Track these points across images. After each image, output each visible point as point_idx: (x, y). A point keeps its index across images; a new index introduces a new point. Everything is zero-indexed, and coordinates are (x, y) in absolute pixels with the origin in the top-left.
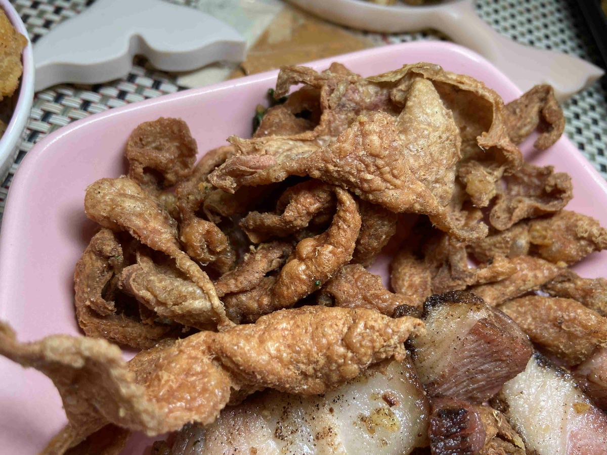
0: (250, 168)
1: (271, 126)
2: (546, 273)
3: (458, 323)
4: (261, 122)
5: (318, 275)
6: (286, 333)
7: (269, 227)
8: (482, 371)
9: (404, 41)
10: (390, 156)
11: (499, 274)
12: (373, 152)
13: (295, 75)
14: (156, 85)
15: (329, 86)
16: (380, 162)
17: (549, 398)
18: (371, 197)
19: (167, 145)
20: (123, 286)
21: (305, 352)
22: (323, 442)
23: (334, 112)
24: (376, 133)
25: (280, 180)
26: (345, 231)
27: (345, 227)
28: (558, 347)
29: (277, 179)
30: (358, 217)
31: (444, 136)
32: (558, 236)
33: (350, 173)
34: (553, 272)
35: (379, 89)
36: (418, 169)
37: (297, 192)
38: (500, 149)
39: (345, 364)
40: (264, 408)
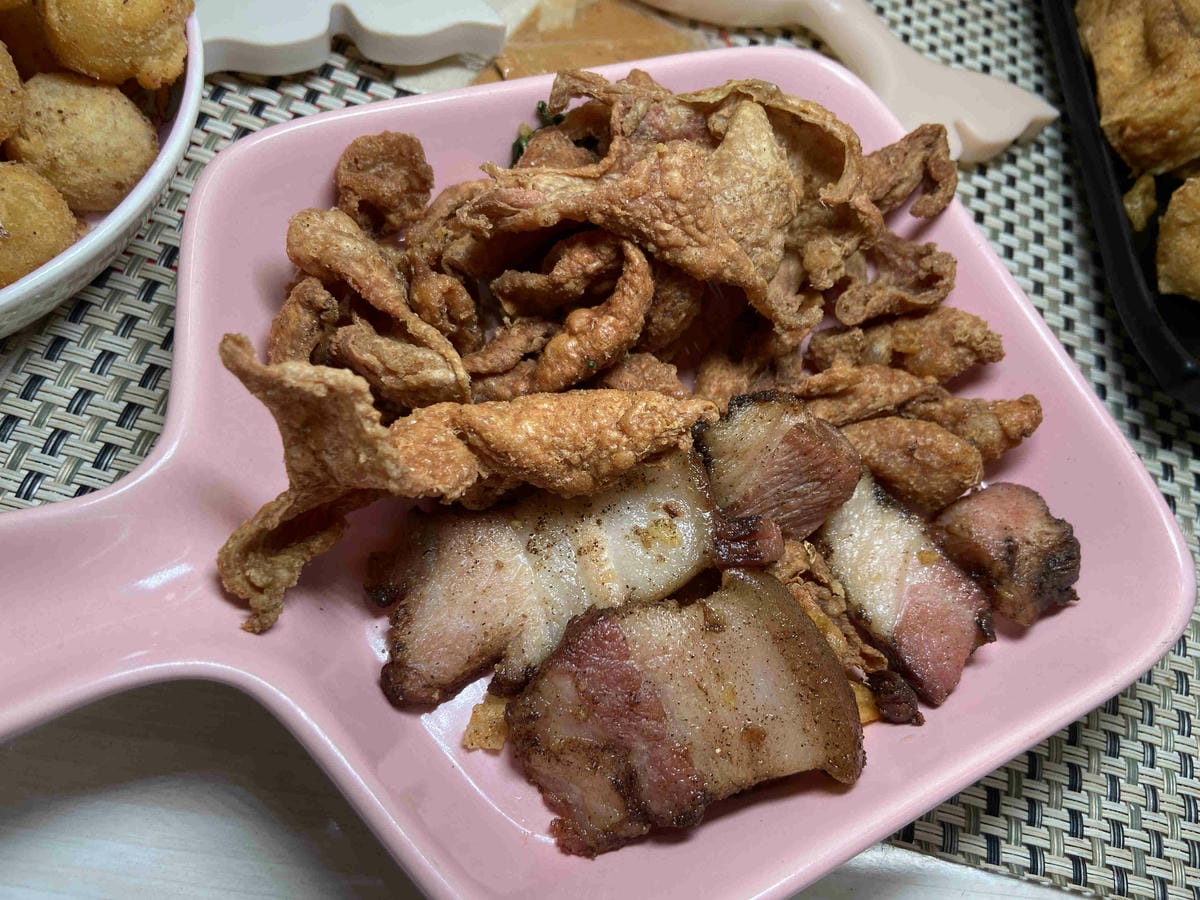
0: (512, 205)
1: (540, 156)
2: (905, 388)
3: (768, 427)
4: (525, 148)
5: (593, 353)
6: (549, 414)
7: (531, 289)
8: (796, 495)
9: (753, 43)
10: (694, 200)
11: (837, 381)
12: (673, 194)
13: (578, 84)
14: (363, 85)
15: (624, 103)
16: (681, 208)
17: (885, 542)
18: (668, 255)
19: (393, 172)
20: (338, 350)
21: (570, 436)
22: (586, 558)
23: (628, 141)
24: (678, 168)
25: (551, 224)
26: (631, 298)
27: (632, 293)
28: (908, 484)
29: (547, 223)
30: (650, 282)
31: (773, 184)
32: (930, 342)
33: (641, 219)
34: (915, 388)
35: (693, 113)
36: (733, 225)
37: (571, 245)
38: (854, 210)
39: (618, 450)
40: (515, 518)
